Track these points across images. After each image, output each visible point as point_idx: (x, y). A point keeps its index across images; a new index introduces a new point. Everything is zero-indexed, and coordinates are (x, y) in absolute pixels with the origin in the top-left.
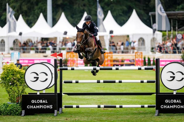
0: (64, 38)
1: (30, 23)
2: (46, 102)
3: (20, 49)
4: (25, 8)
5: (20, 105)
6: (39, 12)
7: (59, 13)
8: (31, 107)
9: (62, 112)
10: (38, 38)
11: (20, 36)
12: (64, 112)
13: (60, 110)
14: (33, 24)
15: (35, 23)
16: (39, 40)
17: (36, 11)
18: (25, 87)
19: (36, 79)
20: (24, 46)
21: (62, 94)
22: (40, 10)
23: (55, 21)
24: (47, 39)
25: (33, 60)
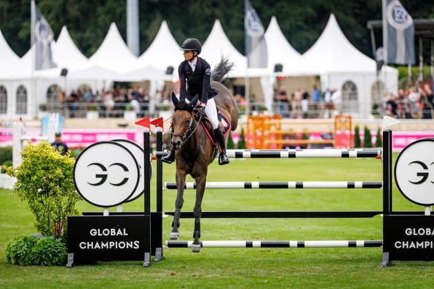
0: (166, 82)
1: (87, 47)
2: (125, 234)
3: (62, 109)
4: (74, 11)
5: (62, 241)
6: (107, 20)
7: (155, 23)
8: (90, 245)
9: (162, 258)
10: (104, 82)
11: (63, 78)
12: (166, 257)
13: (158, 251)
14: (93, 50)
15: (98, 46)
16: (108, 86)
17: (100, 19)
18: (75, 198)
19: (100, 179)
20: (73, 102)
21: (161, 214)
22: (109, 16)
23: (144, 43)
24: (126, 85)
25: (94, 135)
